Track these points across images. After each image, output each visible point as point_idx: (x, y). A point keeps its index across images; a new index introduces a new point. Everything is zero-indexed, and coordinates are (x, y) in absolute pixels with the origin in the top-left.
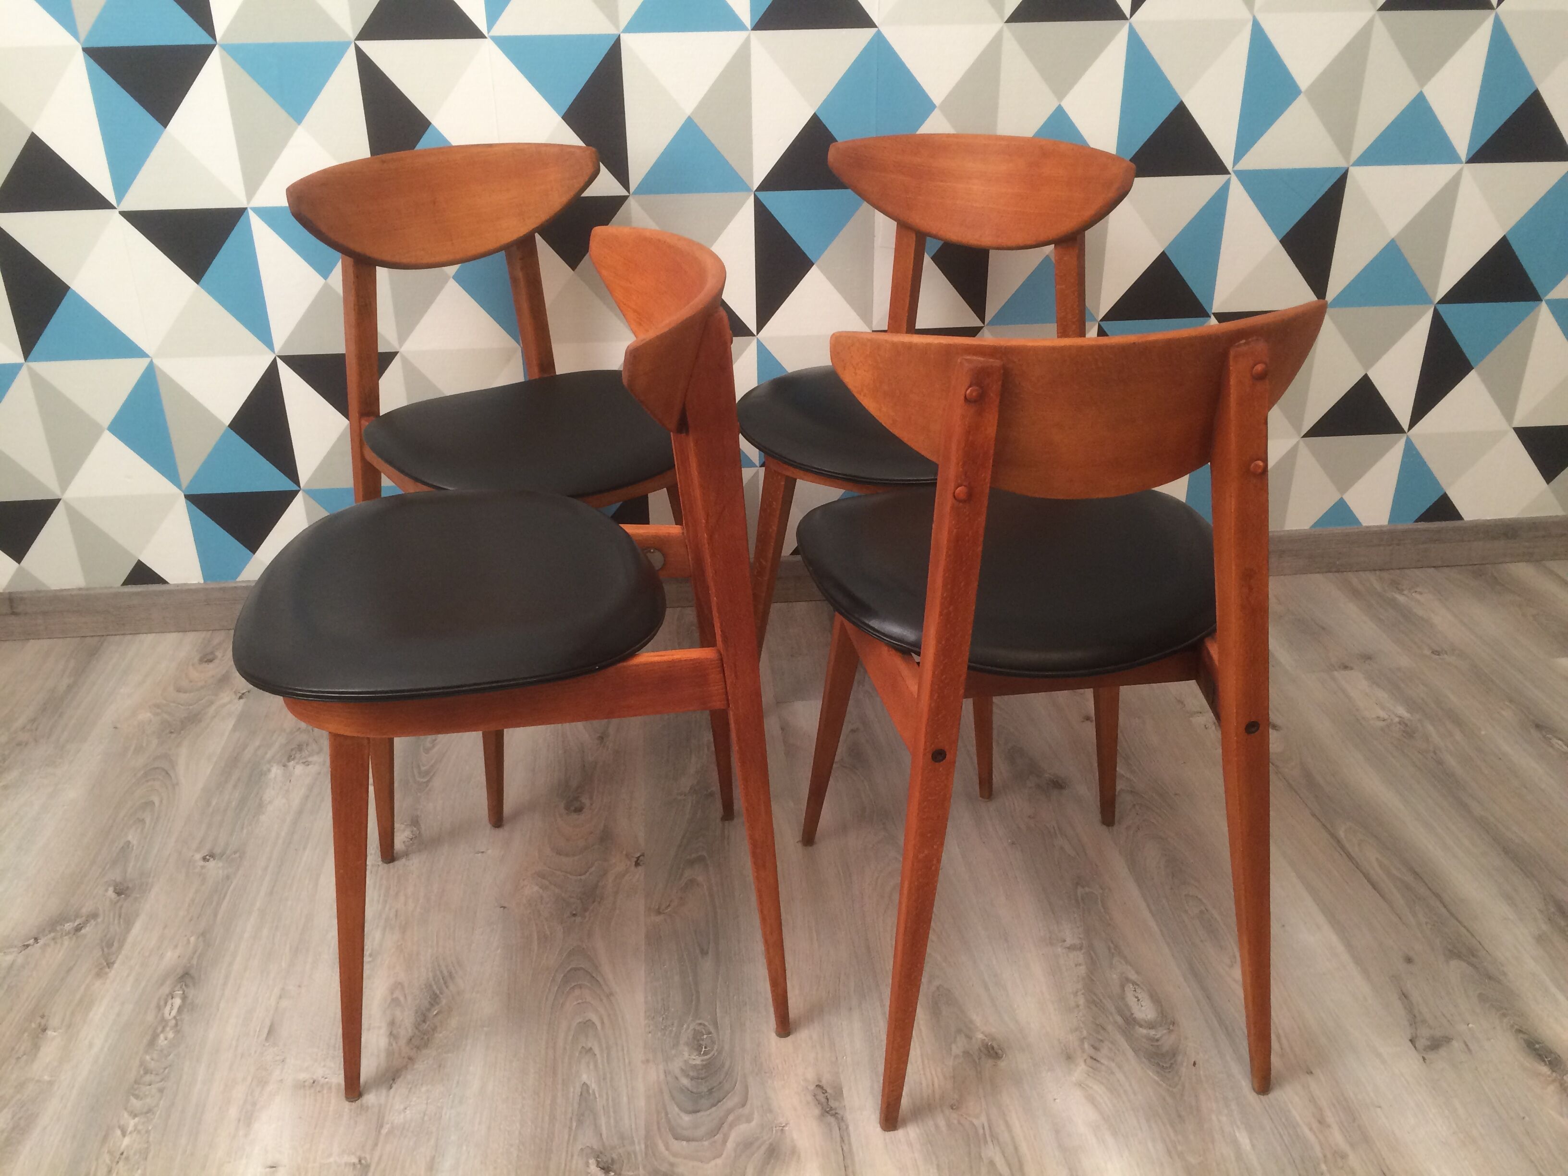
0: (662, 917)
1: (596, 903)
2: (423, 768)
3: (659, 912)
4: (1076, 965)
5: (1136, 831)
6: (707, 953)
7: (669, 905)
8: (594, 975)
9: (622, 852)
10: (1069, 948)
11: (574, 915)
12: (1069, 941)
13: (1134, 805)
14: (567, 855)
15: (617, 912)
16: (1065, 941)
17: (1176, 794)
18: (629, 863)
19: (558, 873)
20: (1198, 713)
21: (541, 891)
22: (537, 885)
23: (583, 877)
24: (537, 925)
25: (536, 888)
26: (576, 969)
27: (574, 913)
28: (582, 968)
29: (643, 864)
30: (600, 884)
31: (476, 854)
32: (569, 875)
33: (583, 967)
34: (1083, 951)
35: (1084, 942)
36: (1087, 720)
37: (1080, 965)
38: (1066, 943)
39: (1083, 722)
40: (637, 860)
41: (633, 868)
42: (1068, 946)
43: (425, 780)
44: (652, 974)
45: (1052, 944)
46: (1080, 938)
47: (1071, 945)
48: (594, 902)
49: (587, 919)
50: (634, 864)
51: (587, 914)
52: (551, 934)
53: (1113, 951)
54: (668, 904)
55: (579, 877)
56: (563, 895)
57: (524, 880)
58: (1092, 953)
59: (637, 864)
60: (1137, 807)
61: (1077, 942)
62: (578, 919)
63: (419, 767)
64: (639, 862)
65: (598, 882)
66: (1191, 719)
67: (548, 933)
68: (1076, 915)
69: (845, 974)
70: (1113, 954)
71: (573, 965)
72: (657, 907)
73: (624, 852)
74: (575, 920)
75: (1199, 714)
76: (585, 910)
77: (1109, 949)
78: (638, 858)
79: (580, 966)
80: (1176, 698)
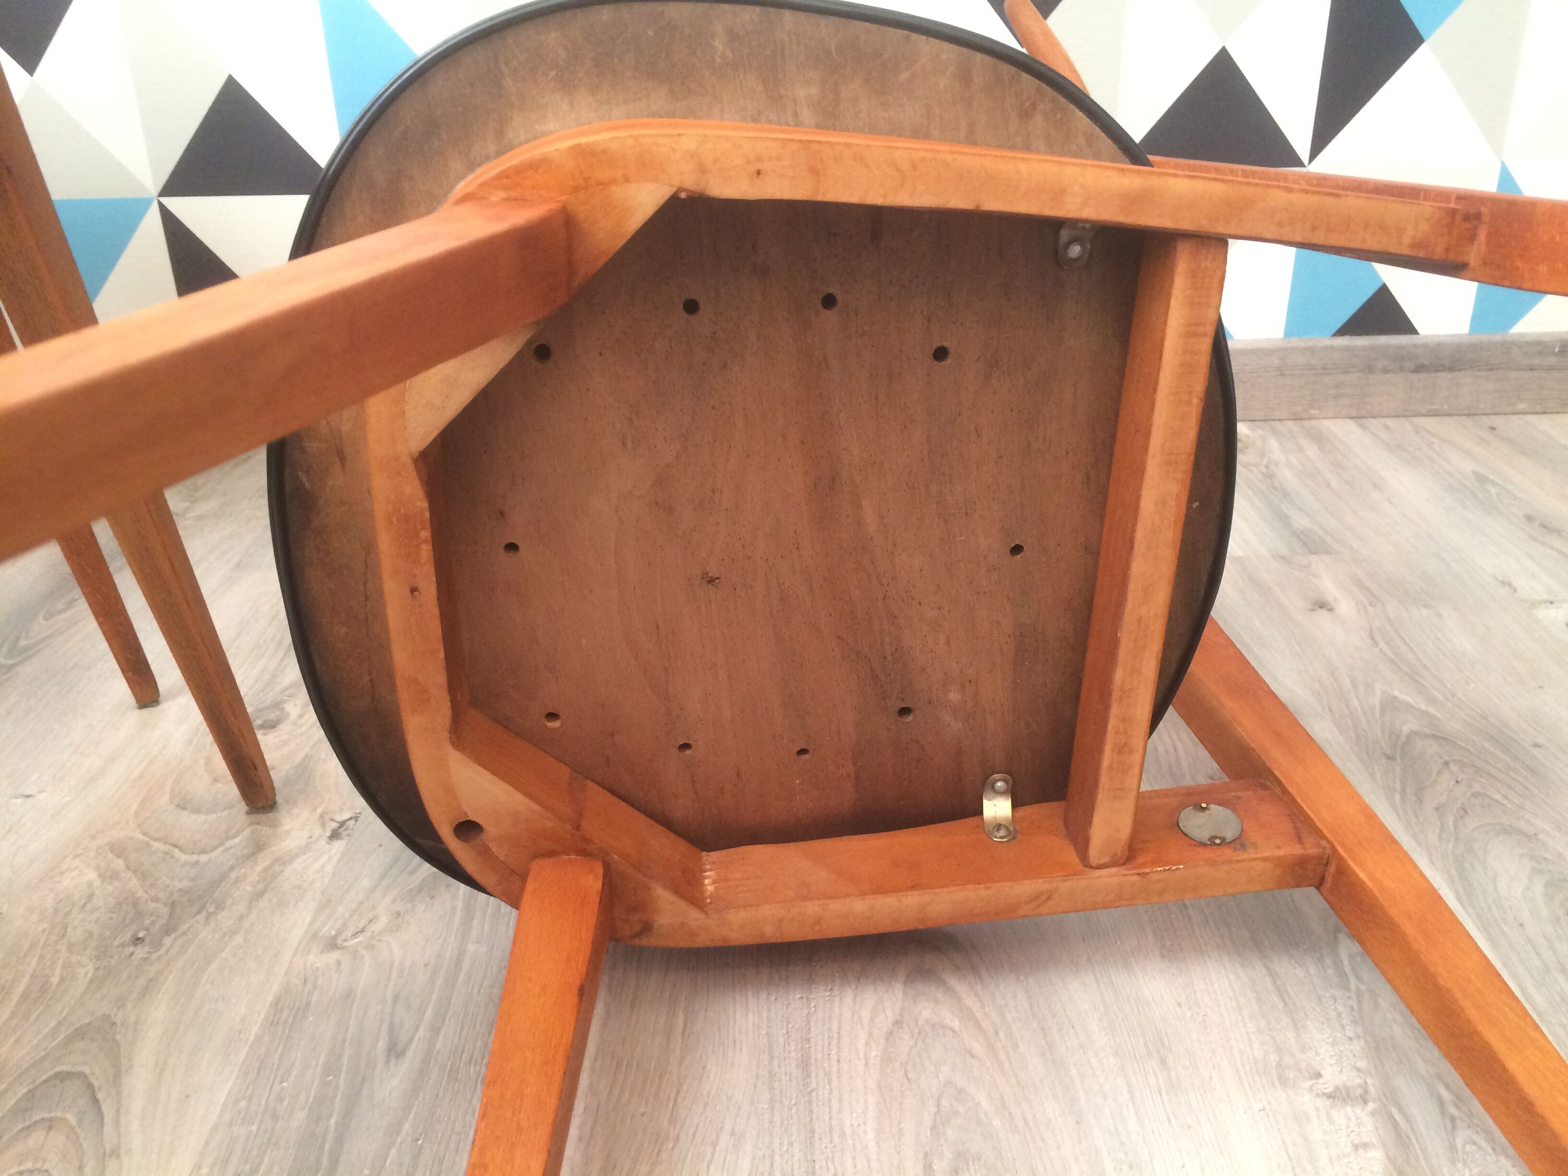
0: (334, 956)
1: (201, 917)
2: (23, 643)
3: (332, 945)
4: (1356, 1147)
5: (1462, 817)
6: (400, 1055)
7: (362, 931)
8: (100, 1096)
9: (315, 810)
10: (1330, 1096)
11: (137, 941)
12: (1332, 1078)
13: (1447, 763)
14: (197, 811)
15: (239, 939)
16: (1318, 1075)
17: (1536, 745)
18: (318, 831)
19: (157, 845)
20: (1546, 602)
21: (97, 882)
22: (98, 868)
23: (204, 858)
24: (41, 957)
25: (92, 876)
26: (63, 1077)
27: (141, 935)
28: (82, 1075)
29: (349, 835)
30: (233, 875)
31: (13, 800)
32: (176, 852)
33: (87, 1070)
34: (1371, 1106)
35: (1369, 1081)
36: (1321, 607)
37: (1365, 1146)
38: (1321, 1081)
39: (1313, 610)
40: (339, 827)
41: (323, 842)
42: (1329, 1090)
43: (10, 662)
44: (243, 1104)
45: (1283, 1081)
46: (1358, 1070)
47: (1337, 1088)
48: (198, 912)
49: (162, 952)
50: (328, 834)
51: (167, 941)
52: (62, 980)
53: (1452, 1110)
54: (361, 925)
55: (195, 858)
56: (141, 893)
57: (75, 857)
58: (1395, 1112)
59: (335, 835)
60: (1454, 767)
61: (1352, 1079)
62: (140, 952)
63: (18, 639)
64: (341, 830)
65: (232, 868)
66: (1534, 611)
67: (55, 980)
68: (1340, 1008)
69: (733, 1133)
70: (1453, 1119)
71: (64, 1067)
72: (333, 933)
73: (319, 811)
74: (132, 953)
75: (1548, 605)
76: (167, 931)
77: (1441, 1103)
78: (342, 824)
79: (79, 1069)
80: (1496, 579)
